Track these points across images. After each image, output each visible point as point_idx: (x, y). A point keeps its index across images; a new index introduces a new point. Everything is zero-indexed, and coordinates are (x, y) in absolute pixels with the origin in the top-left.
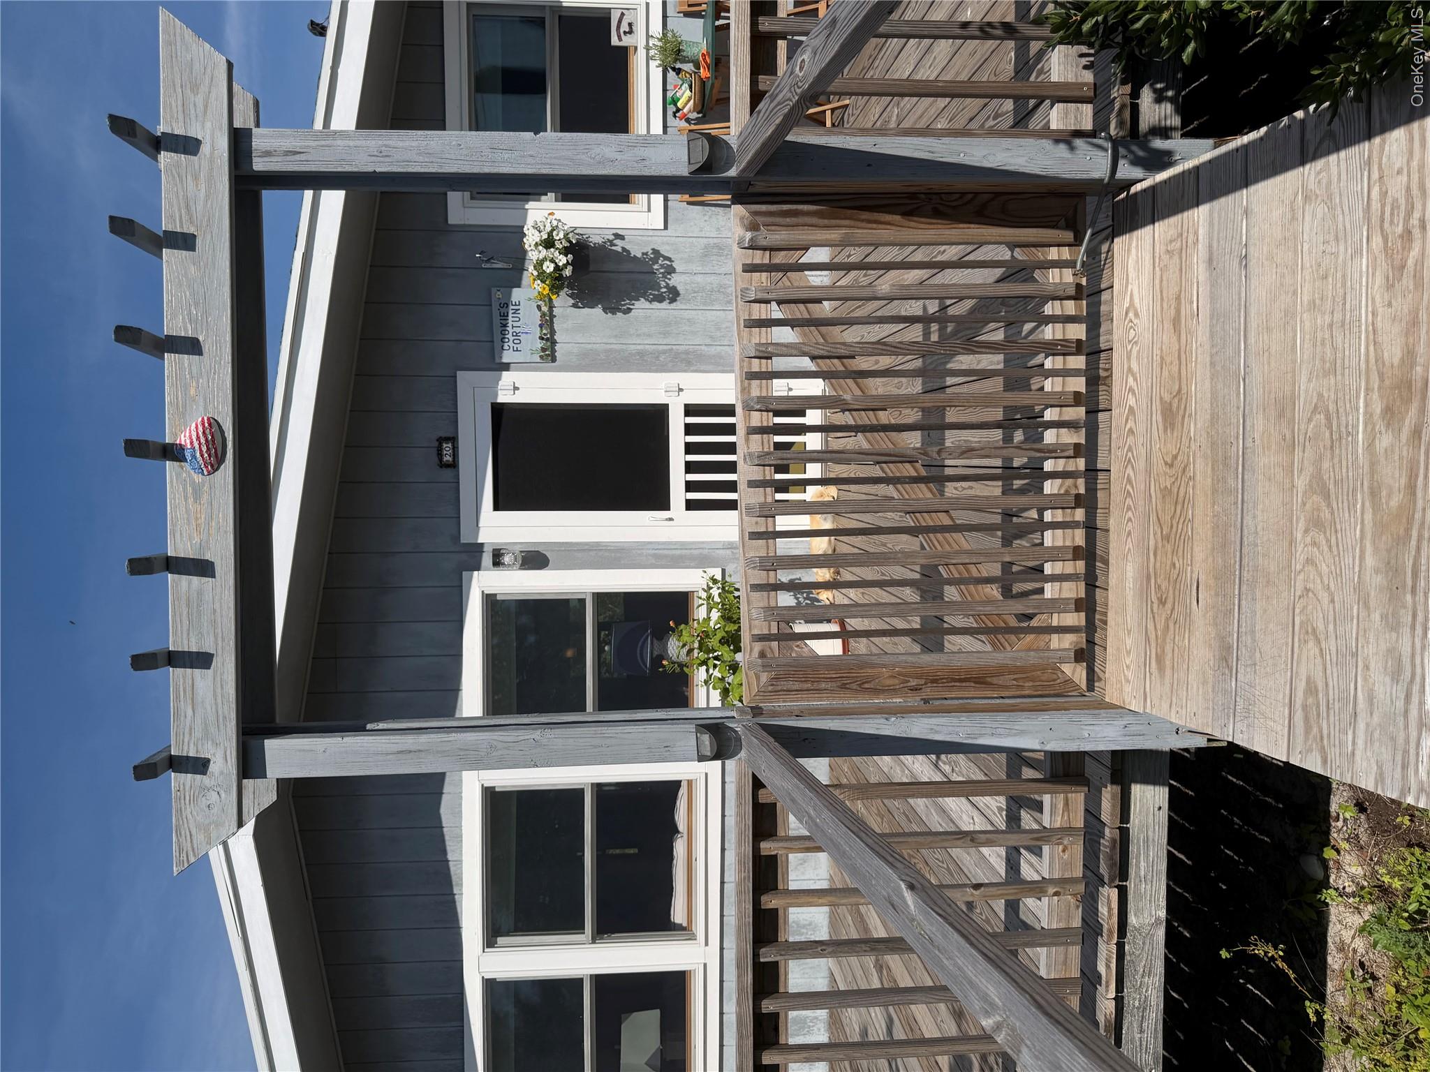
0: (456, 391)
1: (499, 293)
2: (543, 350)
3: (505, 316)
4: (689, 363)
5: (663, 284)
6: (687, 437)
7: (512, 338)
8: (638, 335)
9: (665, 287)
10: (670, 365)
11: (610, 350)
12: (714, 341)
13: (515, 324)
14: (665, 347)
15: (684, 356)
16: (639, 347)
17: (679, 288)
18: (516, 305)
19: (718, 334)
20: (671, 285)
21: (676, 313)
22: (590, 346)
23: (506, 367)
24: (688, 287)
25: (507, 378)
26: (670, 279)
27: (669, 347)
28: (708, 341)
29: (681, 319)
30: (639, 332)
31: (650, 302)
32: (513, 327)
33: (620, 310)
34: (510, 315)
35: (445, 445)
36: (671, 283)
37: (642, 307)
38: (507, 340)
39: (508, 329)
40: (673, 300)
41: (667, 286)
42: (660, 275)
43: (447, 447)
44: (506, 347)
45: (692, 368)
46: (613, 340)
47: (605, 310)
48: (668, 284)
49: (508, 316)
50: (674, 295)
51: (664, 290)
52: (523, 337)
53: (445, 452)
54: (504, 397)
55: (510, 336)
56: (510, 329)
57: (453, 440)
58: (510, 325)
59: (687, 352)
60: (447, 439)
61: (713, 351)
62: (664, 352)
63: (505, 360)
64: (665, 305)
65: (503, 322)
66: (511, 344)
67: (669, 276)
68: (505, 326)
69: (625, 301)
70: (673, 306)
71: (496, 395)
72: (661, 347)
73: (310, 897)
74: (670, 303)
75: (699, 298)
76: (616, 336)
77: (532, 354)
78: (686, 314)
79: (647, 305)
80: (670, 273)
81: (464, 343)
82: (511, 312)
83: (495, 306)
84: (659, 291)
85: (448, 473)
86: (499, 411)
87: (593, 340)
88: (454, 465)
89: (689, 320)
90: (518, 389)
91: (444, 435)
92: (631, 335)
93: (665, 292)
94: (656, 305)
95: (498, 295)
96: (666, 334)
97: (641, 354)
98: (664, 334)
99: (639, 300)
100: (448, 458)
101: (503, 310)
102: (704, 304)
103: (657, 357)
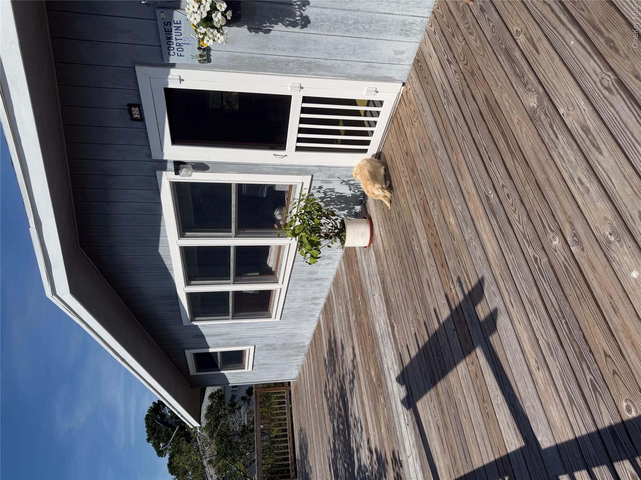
0: (136, 77)
1: (162, 14)
2: (201, 56)
3: (169, 32)
4: (310, 70)
5: (298, 13)
6: (302, 114)
7: (176, 47)
8: (274, 49)
9: (300, 16)
10: (296, 70)
11: (253, 57)
12: (331, 57)
13: (178, 38)
14: (294, 58)
15: (307, 65)
16: (274, 57)
17: (310, 18)
18: (177, 23)
19: (335, 52)
20: (304, 15)
21: (306, 35)
22: (237, 54)
23: (173, 65)
24: (318, 17)
25: (174, 73)
26: (304, 10)
27: (298, 58)
28: (326, 56)
29: (309, 40)
30: (275, 47)
31: (286, 26)
32: (176, 39)
33: (261, 30)
34: (174, 31)
35: (133, 109)
36: (305, 14)
37: (279, 29)
38: (172, 49)
39: (172, 40)
40: (304, 26)
41: (301, 15)
42: (297, 7)
43: (135, 110)
44: (172, 53)
45: (311, 73)
46: (254, 51)
47: (250, 29)
48: (302, 14)
49: (171, 31)
50: (305, 22)
51: (298, 18)
52: (184, 47)
53: (134, 113)
54: (173, 84)
55: (174, 46)
56: (174, 41)
57: (139, 106)
58: (174, 37)
59: (310, 63)
60: (135, 105)
61: (329, 63)
62: (293, 61)
63: (171, 62)
64: (297, 29)
65: (169, 36)
66: (175, 51)
67: (304, 8)
68: (170, 38)
69: (266, 24)
70: (305, 30)
71: (167, 84)
72: (291, 58)
73: (100, 273)
74: (301, 28)
75: (325, 26)
76: (257, 48)
77: (193, 58)
78: (314, 37)
79: (283, 28)
80: (304, 6)
81: (137, 46)
82: (174, 29)
83: (160, 24)
84: (294, 19)
85: (138, 124)
86: (171, 94)
87: (240, 50)
88: (142, 119)
89: (315, 41)
90: (183, 80)
91: (132, 103)
92: (269, 48)
93: (298, 20)
94: (290, 29)
95: (161, 15)
96: (295, 50)
97: (276, 62)
98: (294, 49)
99: (278, 24)
100: (137, 116)
101: (167, 27)
102: (329, 31)
103: (288, 64)
